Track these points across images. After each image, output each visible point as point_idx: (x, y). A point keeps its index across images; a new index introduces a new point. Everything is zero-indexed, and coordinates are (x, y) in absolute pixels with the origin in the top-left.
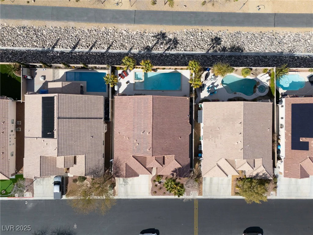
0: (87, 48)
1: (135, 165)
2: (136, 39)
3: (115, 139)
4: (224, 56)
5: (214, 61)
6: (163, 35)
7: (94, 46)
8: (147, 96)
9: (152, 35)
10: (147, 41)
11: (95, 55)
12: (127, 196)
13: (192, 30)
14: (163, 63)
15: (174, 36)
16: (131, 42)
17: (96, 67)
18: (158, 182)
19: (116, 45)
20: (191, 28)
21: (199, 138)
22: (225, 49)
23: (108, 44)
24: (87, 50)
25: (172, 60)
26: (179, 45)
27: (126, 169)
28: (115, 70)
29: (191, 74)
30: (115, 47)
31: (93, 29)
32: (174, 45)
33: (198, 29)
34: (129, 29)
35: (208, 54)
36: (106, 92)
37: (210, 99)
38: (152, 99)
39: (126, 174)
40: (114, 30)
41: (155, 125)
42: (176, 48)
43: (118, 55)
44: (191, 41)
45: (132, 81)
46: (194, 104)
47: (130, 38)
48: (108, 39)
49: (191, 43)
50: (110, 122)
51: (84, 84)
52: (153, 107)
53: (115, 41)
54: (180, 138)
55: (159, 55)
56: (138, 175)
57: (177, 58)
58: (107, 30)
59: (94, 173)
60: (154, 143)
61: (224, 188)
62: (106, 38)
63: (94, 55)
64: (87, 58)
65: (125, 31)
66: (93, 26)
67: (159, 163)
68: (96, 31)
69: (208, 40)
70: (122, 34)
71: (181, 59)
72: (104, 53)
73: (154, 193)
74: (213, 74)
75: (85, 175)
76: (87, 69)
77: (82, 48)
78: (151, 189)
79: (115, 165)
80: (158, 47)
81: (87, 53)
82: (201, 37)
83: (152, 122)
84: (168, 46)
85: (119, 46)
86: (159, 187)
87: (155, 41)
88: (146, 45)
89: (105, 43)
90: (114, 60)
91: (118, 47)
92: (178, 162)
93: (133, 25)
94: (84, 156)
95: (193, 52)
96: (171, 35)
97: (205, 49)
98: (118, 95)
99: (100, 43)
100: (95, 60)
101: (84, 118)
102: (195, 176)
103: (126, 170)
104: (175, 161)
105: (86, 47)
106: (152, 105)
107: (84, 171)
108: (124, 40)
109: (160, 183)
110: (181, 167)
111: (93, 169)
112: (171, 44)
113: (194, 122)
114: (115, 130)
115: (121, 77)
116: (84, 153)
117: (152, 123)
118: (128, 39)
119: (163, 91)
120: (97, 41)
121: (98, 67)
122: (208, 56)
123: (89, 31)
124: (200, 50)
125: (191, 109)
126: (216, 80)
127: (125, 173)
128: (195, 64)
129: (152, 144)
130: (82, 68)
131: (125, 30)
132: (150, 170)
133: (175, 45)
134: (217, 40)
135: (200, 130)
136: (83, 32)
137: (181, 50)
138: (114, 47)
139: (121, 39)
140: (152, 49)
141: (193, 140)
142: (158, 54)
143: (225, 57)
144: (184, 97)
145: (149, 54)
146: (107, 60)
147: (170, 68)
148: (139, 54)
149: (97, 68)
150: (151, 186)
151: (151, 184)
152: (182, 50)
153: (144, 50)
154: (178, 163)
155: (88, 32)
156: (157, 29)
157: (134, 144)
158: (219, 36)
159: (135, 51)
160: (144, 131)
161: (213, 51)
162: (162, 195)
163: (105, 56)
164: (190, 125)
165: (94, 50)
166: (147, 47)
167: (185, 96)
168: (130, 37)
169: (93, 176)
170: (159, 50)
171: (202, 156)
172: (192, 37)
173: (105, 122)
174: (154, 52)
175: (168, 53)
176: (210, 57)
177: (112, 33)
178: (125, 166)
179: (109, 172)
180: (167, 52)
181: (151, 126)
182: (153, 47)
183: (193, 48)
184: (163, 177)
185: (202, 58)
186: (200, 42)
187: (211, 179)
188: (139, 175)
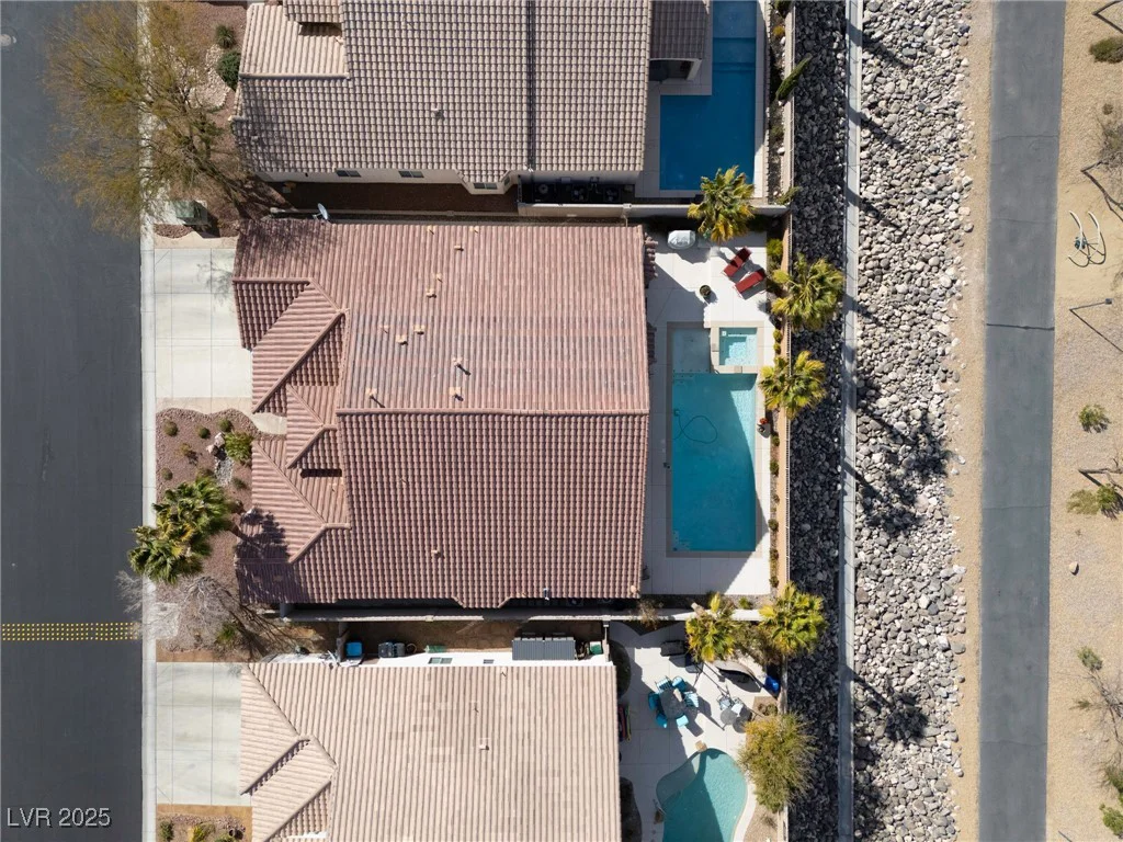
0: (866, 103)
1: (297, 329)
2: (914, 336)
3: (429, 227)
4: (835, 756)
5: (813, 707)
6: (932, 464)
7: (879, 134)
8: (647, 388)
9: (934, 412)
10: (902, 389)
11: (832, 139)
12: (155, 294)
13: (961, 601)
14: (803, 463)
15: (928, 514)
16: (897, 313)
17: (777, 139)
18: (222, 442)
19: (881, 239)
20: (968, 598)
21: (440, 645)
22: (868, 762)
23: (885, 201)
24: (857, 104)
25: (815, 505)
26: (884, 539)
27: (278, 284)
28: (765, 234)
29: (749, 600)
30: (874, 234)
31: (960, 127)
32: (884, 516)
33: (963, 632)
34: (960, 299)
35: (843, 680)
36: (661, 188)
37: (630, 694)
38: (630, 410)
39: (253, 283)
40: (957, 228)
41: (497, 426)
42: (870, 524)
43: (836, 251)
44: (906, 599)
45: (713, 316)
46: (606, 618)
47: (917, 304)
48: (912, 203)
49: (894, 595)
50: (516, 211)
51: (700, 81)
52: (590, 416)
53: (898, 233)
54: (434, 552)
55: (839, 442)
56: (249, 342)
57: (825, 533)
58: (956, 196)
59: (258, 124)
60: (406, 425)
61: (192, 766)
62: (918, 190)
63: (834, 133)
64: (822, 102)
65: (954, 281)
66: (975, 125)
67: (309, 449)
68: (952, 140)
69: (912, 681)
70: (934, 269)
71: (821, 552)
72: (843, 184)
73: (170, 427)
74: (750, 706)
75: (246, 78)
76: (772, 98)
77: (868, 79)
78: (190, 407)
79: (303, 230)
80: (872, 441)
81: (844, 102)
82: (927, 646)
83: (516, 411)
84: (877, 488)
85: (878, 253)
86: (197, 451)
87: (904, 424)
88: (881, 382)
89: (891, 186)
90: (814, 231)
91: (870, 248)
92: (312, 546)
93: (982, 316)
94: (340, 73)
95: (853, 605)
96: (934, 501)
97: (864, 662)
98: (648, 242)
99: (892, 163)
100: (812, 138)
101: (531, 73)
102: (252, 625)
103: (272, 283)
104: (318, 531)
105: (871, 96)
106: (599, 411)
107: (264, 73)
108: (907, 277)
109: (220, 453)
110: (290, 560)
111: (277, 117)
112: (888, 502)
113: (518, 618)
114: (477, 228)
115: (733, 263)
116: (356, 74)
117: (508, 410)
118: (910, 295)
119: (666, 465)
120: (902, 148)
121: (781, 150)
122: (831, 677)
123: (951, 111)
124: (862, 641)
125: (582, 604)
126: (722, 725)
127: (260, 278)
128: (806, 628)
129: (404, 414)
130: (776, 73)
131: (958, 283)
132: (273, 402)
133: (882, 521)
134: (909, 723)
135: (479, 647)
136: (945, 80)
137: (860, 547)
138: (870, 231)
139: (911, 263)
140: (865, 410)
141: (429, 618)
142: (841, 442)
143: (832, 760)
144: (638, 573)
145: (839, 398)
146: (810, 198)
147: (776, 499)
148: (839, 349)
149: (775, 146)
150: (205, 410)
151: (215, 410)
152: (862, 555)
153: (858, 374)
154: (308, 542)
155: (945, 105)
156: (964, 433)
157: (404, 324)
158: (929, 731)
159: (854, 330)
160: (468, 373)
161: (856, 700)
162: (159, 467)
163: (828, 187)
164: (501, 604)
165: (857, 135)
166: (872, 389)
167: (645, 576)
168: (924, 307)
169: (244, 117)
170: (858, 447)
171: (347, 664)
172: (924, 602)
173: (515, 186)
174: (851, 423)
175: (847, 488)
176: (829, 687)
177: (941, 220)
178: (291, 279)
179: (270, 202)
180: (851, 481)
181: (496, 409)
182: (872, 416)
183: (871, 607)
184: (245, 470)
185: (823, 652)
186: (898, 641)
187: (233, 704)
188: (250, 349)
